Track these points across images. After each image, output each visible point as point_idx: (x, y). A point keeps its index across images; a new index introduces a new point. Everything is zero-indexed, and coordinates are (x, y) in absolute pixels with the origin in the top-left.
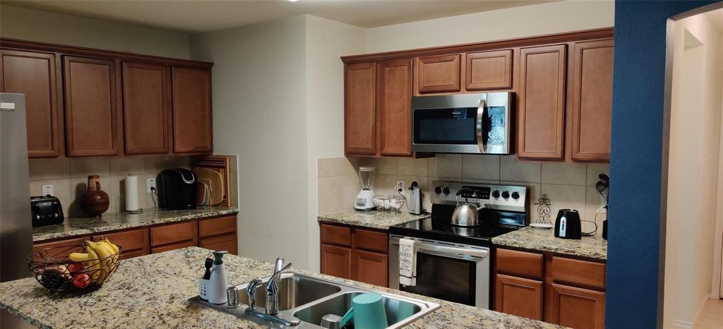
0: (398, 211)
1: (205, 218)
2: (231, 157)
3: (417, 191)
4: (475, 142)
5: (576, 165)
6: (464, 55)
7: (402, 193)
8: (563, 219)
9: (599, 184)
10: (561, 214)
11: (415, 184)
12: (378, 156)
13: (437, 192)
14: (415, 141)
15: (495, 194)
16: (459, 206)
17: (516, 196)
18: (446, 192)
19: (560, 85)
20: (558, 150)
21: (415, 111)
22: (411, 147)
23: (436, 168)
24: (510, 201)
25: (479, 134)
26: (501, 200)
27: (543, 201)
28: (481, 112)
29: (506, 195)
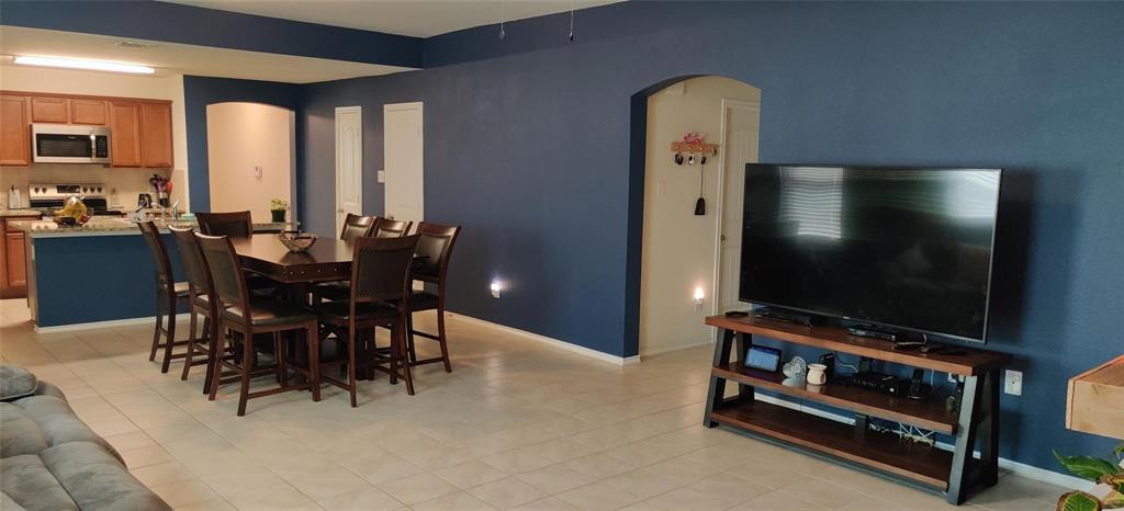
4: (90, 156)
5: (145, 167)
6: (69, 101)
9: (151, 179)
10: (141, 196)
11: (13, 187)
13: (37, 190)
14: (39, 155)
15: (85, 190)
16: (69, 198)
17: (100, 190)
18: (44, 190)
19: (136, 126)
20: (138, 161)
21: (38, 135)
22: (32, 159)
23: (26, 174)
24: (96, 193)
25: (94, 151)
26: (89, 193)
27: (114, 191)
28: (93, 138)
29: (92, 190)
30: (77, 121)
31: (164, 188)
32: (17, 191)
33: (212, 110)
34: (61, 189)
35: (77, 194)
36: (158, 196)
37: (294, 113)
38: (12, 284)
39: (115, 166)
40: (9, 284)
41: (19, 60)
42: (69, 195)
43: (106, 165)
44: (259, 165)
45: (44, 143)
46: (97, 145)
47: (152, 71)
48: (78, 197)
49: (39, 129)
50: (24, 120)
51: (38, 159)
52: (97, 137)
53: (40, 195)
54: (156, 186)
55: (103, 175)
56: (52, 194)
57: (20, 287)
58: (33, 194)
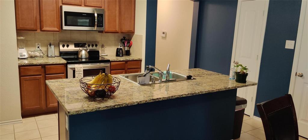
0: (42, 57)
4: (94, 26)
8: (120, 51)
9: (122, 39)
10: (118, 49)
11: (51, 44)
12: (39, 31)
13: (63, 46)
14: (65, 25)
15: (89, 46)
16: (81, 51)
17: (96, 46)
18: (68, 46)
19: (117, 8)
20: (117, 29)
21: (65, 12)
22: (61, 27)
23: (58, 36)
24: (94, 48)
25: (96, 23)
26: (91, 47)
27: (103, 46)
28: (96, 15)
29: (93, 46)
31: (128, 44)
32: (53, 47)
34: (76, 45)
35: (85, 48)
36: (125, 49)
37: (198, 2)
38: (48, 107)
39: (106, 32)
40: (47, 107)
42: (81, 48)
43: (101, 32)
45: (69, 18)
46: (98, 20)
48: (86, 50)
49: (66, 8)
50: (57, 3)
51: (65, 28)
52: (98, 14)
53: (66, 49)
54: (124, 43)
55: (99, 37)
56: (72, 48)
57: (54, 107)
58: (61, 48)
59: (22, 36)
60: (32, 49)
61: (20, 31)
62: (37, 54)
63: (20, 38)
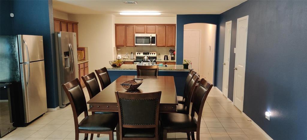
0: (128, 59)
1: (81, 64)
2: (86, 47)
3: (132, 54)
4: (150, 43)
5: (167, 47)
6: (146, 26)
7: (128, 55)
8: (166, 57)
9: (170, 51)
10: (165, 56)
11: (132, 53)
12: (125, 46)
14: (136, 43)
15: (150, 54)
16: (145, 56)
21: (136, 37)
22: (134, 44)
27: (159, 54)
28: (151, 37)
29: (152, 54)
30: (148, 32)
31: (173, 54)
33: (186, 26)
34: (144, 54)
36: (171, 56)
37: (216, 26)
39: (158, 46)
41: (121, 14)
43: (155, 46)
44: (210, 45)
45: (138, 39)
46: (152, 40)
47: (160, 14)
49: (137, 35)
50: (133, 32)
53: (139, 55)
54: (171, 53)
56: (142, 55)
58: (137, 55)
59: (119, 49)
60: (124, 55)
61: (118, 47)
62: (126, 57)
63: (118, 50)
